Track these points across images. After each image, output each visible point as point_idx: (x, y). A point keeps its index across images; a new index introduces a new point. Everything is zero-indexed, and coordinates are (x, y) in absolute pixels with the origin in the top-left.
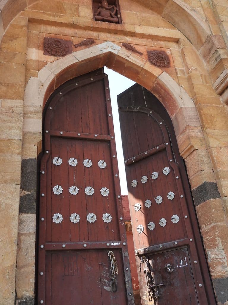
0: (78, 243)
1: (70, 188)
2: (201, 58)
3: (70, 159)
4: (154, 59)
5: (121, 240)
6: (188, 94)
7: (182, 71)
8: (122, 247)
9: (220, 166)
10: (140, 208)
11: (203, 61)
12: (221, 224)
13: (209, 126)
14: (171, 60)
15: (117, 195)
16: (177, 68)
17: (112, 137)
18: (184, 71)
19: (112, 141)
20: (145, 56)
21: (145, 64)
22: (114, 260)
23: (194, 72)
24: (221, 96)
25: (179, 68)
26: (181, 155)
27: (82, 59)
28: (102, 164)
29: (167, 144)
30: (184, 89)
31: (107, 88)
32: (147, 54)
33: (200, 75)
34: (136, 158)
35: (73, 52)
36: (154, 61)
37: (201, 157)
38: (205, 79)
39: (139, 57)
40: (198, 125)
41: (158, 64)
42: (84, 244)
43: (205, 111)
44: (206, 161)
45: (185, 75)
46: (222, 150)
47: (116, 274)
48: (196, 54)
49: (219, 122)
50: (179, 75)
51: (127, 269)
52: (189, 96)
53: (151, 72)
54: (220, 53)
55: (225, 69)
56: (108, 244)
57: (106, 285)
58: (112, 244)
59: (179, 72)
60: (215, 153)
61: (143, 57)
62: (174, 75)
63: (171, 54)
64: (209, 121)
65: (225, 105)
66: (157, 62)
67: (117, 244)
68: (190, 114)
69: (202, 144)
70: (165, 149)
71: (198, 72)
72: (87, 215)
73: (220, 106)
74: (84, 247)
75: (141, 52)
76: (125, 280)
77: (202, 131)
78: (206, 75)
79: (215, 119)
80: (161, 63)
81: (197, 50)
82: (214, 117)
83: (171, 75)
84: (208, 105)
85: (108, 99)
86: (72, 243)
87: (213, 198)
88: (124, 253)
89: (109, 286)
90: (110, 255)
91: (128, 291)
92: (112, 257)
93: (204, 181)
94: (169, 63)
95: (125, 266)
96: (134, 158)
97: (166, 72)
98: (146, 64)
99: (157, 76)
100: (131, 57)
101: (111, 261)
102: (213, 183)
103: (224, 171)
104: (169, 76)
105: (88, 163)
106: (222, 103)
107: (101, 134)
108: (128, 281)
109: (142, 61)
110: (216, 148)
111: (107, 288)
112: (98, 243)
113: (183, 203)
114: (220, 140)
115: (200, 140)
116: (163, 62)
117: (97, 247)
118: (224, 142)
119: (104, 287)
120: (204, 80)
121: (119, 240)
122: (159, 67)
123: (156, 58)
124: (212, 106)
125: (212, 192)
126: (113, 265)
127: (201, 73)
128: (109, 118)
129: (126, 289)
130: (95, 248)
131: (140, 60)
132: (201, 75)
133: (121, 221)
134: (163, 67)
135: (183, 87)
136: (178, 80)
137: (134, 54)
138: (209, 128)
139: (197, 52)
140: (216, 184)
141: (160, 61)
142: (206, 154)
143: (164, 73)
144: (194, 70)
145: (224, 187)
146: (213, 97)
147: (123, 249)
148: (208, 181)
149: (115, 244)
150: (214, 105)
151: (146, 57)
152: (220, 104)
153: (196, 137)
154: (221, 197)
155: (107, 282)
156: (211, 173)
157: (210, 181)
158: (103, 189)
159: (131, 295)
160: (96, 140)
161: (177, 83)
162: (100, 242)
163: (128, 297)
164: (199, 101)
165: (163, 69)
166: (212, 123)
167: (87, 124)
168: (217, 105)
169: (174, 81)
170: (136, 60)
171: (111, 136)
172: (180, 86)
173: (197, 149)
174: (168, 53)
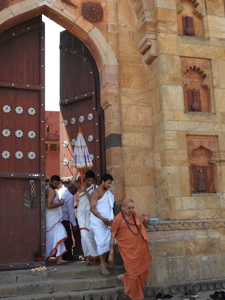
0: (7, 173)
1: (3, 131)
2: (134, 12)
3: (5, 106)
4: (87, 14)
5: (41, 173)
6: (114, 51)
7: (113, 26)
8: (41, 178)
9: (125, 122)
10: (67, 144)
11: (135, 16)
12: (117, 166)
13: (125, 85)
14: (105, 13)
15: (41, 138)
16: (108, 23)
17: (43, 88)
18: (115, 26)
19: (41, 91)
20: (79, 9)
21: (77, 20)
22: (33, 187)
23: (123, 29)
24: (144, 55)
25: (111, 23)
26: (101, 106)
27: (17, 14)
28: (32, 111)
29: (93, 93)
30: (111, 46)
31: (43, 38)
32: (81, 7)
33: (128, 32)
34: (69, 101)
35: (9, 5)
36: (87, 16)
37: (112, 112)
38: (133, 37)
39: (73, 11)
40: (116, 83)
41: (91, 19)
42: (11, 174)
43: (125, 70)
44: (116, 116)
45: (115, 31)
46: (131, 107)
47: (34, 196)
48: (130, 8)
49: (135, 81)
50: (109, 31)
51: (43, 193)
52: (115, 54)
53: (82, 28)
54: (146, 16)
55: (147, 33)
56: (30, 175)
57: (26, 203)
58: (33, 175)
59: (109, 27)
60: (124, 110)
61: (77, 10)
62: (104, 30)
63: (106, 6)
64: (126, 80)
65: (146, 64)
66: (89, 16)
67: (38, 175)
68: (112, 72)
69: (116, 101)
70: (91, 97)
71: (127, 29)
72: (16, 153)
73: (140, 65)
74: (11, 176)
75: (76, 4)
76: (40, 200)
77: (119, 88)
78: (134, 32)
79: (132, 78)
80: (93, 18)
81: (132, 4)
82: (132, 76)
83: (101, 30)
84: (129, 64)
85: (43, 50)
86: (3, 173)
87: (115, 146)
88: (42, 182)
89: (29, 204)
90: (31, 182)
91: (42, 208)
92: (32, 185)
93: (111, 132)
94: (102, 17)
95: (41, 191)
96: (67, 100)
97: (98, 27)
98: (79, 19)
99: (87, 32)
100: (65, 11)
101: (31, 187)
102: (118, 135)
103: (128, 126)
104: (100, 32)
105: (19, 110)
106: (143, 62)
107: (33, 84)
108: (43, 201)
109: (76, 15)
110: (126, 105)
111: (27, 205)
112: (22, 174)
113: (98, 146)
114: (132, 98)
115: (116, 97)
116: (95, 17)
117: (21, 177)
118: (135, 100)
119: (25, 204)
120: (131, 38)
121: (39, 172)
122: (91, 22)
123: (89, 12)
124: (133, 65)
125: (116, 142)
126: (32, 190)
127: (130, 30)
128: (41, 69)
129: (41, 207)
130: (20, 177)
131: (74, 14)
132: (130, 32)
133: (42, 158)
134: (95, 22)
135: (111, 43)
136: (107, 36)
137: (68, 8)
138: (125, 87)
139: (132, 5)
140: (121, 135)
141: (92, 16)
142: (118, 110)
143: (96, 28)
144: (124, 26)
145: (125, 139)
146: (136, 56)
147: (41, 179)
148: (114, 132)
149: (36, 175)
150: (135, 64)
151: (80, 11)
152: (141, 63)
153: (112, 94)
154: (122, 147)
155: (27, 201)
156: (118, 126)
157: (116, 133)
158: (31, 132)
159: (44, 211)
160: (28, 90)
161: (106, 39)
162: (24, 174)
163: (42, 212)
164: (121, 60)
165: (94, 24)
166: (128, 82)
167: (21, 74)
168: (138, 65)
169: (103, 37)
170: (69, 14)
171: (41, 87)
172: (108, 43)
173: (111, 105)
174: (104, 5)
